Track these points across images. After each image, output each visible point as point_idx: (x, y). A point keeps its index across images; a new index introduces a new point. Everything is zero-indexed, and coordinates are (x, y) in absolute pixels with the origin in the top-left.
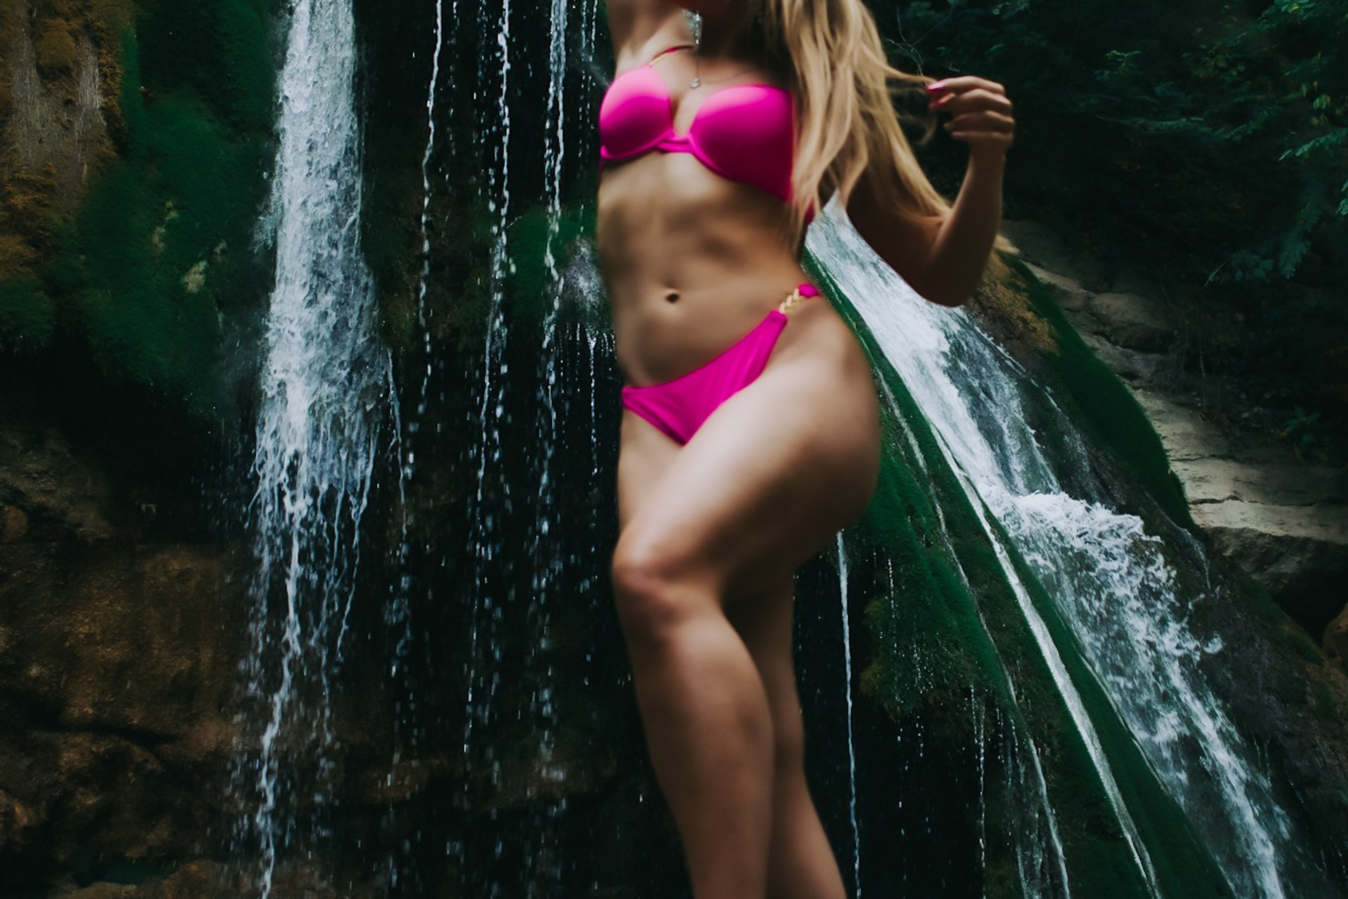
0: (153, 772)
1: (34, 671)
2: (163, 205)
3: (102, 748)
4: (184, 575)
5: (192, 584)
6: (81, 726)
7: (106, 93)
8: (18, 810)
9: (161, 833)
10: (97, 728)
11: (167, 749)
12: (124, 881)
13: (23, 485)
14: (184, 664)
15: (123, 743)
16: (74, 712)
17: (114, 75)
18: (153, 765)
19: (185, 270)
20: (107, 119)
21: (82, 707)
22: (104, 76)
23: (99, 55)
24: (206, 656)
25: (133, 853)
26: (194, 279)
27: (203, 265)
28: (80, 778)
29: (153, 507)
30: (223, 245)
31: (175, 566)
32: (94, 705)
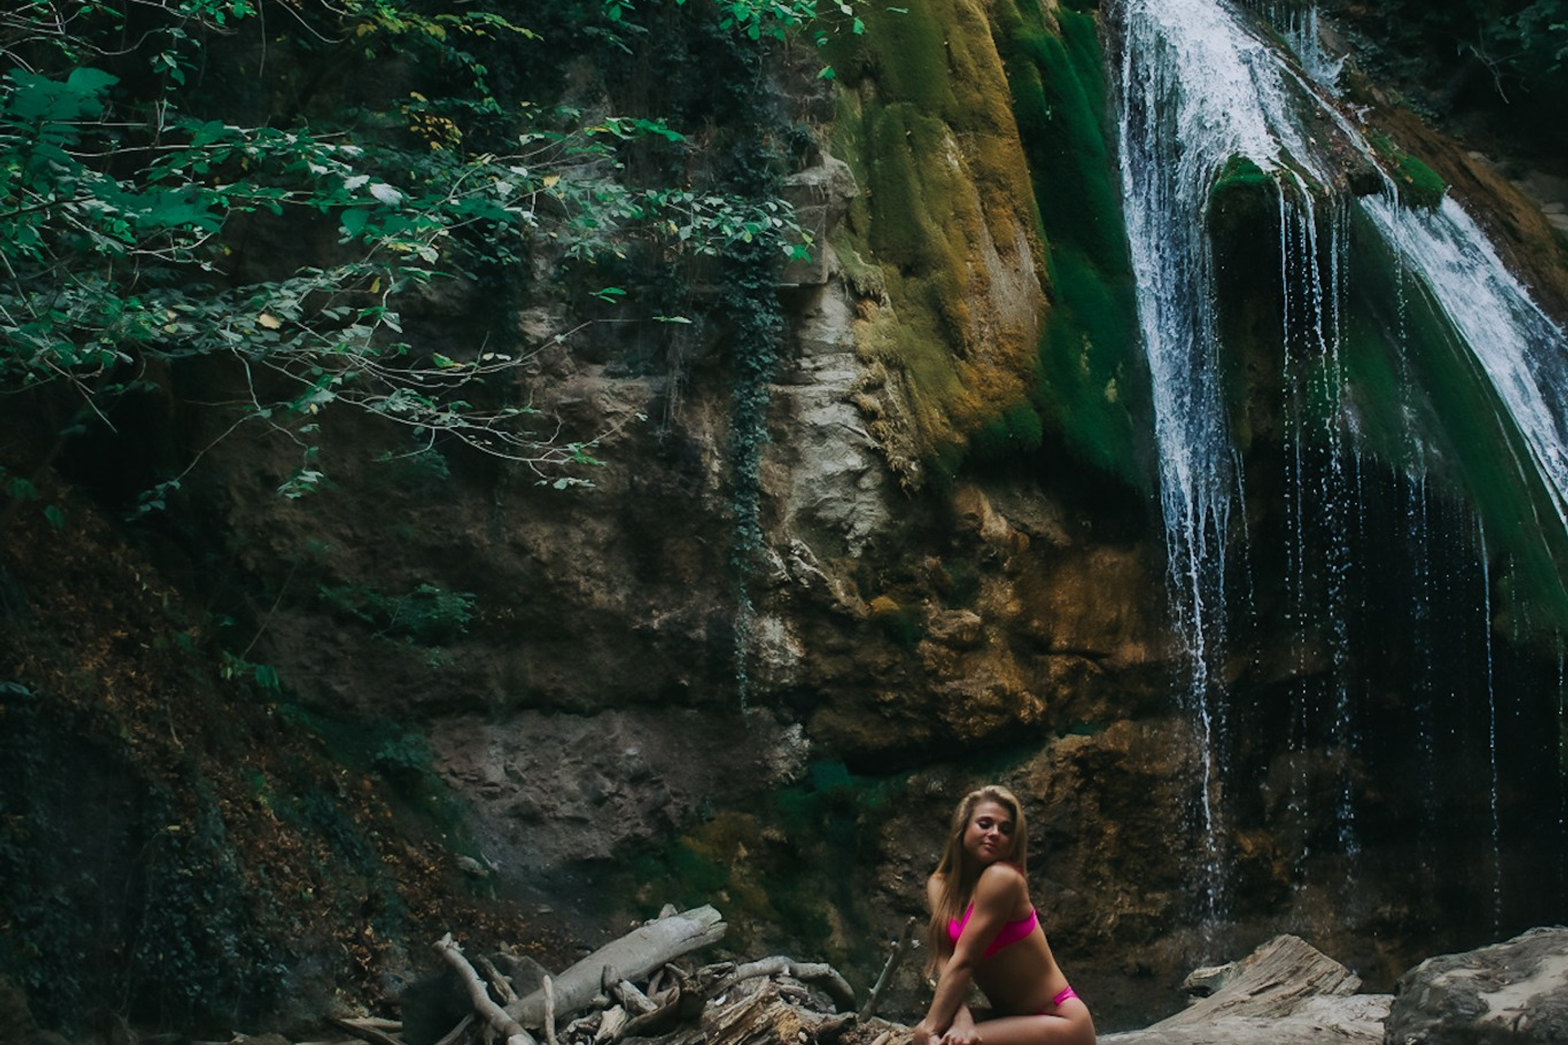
0: (1097, 674)
1: (1036, 623)
2: (1081, 338)
3: (1070, 663)
4: (1113, 565)
5: (1117, 569)
6: (1059, 652)
7: (1036, 260)
8: (1037, 702)
9: (1101, 706)
10: (1068, 652)
11: (1105, 661)
12: (1083, 734)
13: (1027, 521)
14: (1114, 615)
15: (1083, 659)
16: (1057, 644)
17: (1039, 247)
18: (1098, 671)
19: (1104, 386)
20: (1040, 279)
21: (1061, 642)
22: (1032, 247)
23: (1026, 232)
24: (1125, 609)
25: (1086, 718)
26: (1111, 392)
27: (1113, 380)
28: (1061, 680)
29: (1089, 523)
30: (1121, 365)
31: (1107, 560)
32: (1067, 640)
